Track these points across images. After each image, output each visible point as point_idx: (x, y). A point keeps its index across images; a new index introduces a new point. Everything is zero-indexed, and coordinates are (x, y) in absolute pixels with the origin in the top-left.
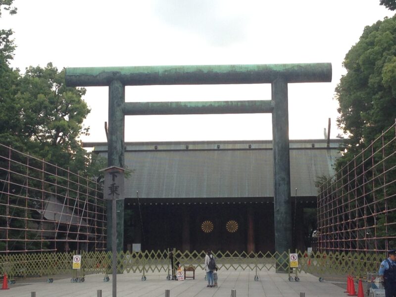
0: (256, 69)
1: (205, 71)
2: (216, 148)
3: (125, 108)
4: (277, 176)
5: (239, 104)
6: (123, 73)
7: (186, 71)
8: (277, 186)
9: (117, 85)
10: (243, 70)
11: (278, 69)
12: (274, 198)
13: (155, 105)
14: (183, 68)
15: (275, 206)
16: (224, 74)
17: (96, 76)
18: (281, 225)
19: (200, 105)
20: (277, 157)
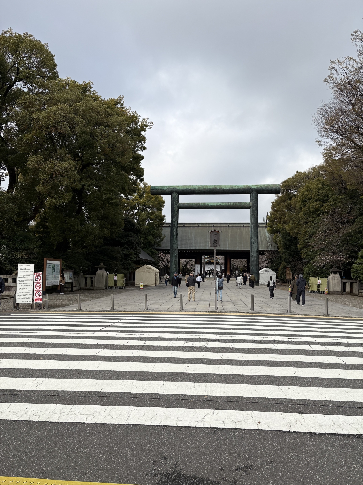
0: (243, 187)
1: (218, 188)
2: (212, 226)
3: (179, 205)
4: (253, 239)
5: (234, 204)
6: (178, 188)
7: (209, 188)
8: (252, 244)
9: (175, 194)
10: (237, 188)
11: (254, 187)
12: (251, 250)
13: (193, 204)
14: (207, 186)
15: (251, 253)
16: (228, 189)
17: (166, 190)
18: (254, 263)
19: (215, 205)
20: (252, 230)
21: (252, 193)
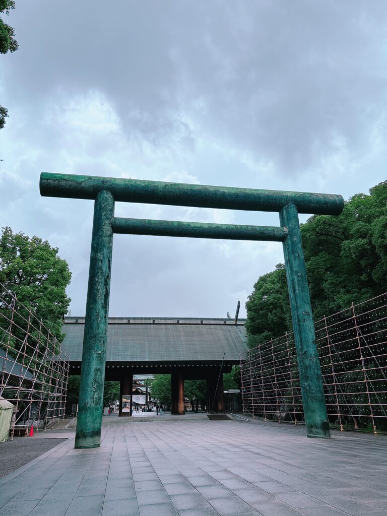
4: (300, 311)
5: (249, 227)
6: (115, 182)
13: (153, 222)
17: (81, 183)
21: (286, 206)
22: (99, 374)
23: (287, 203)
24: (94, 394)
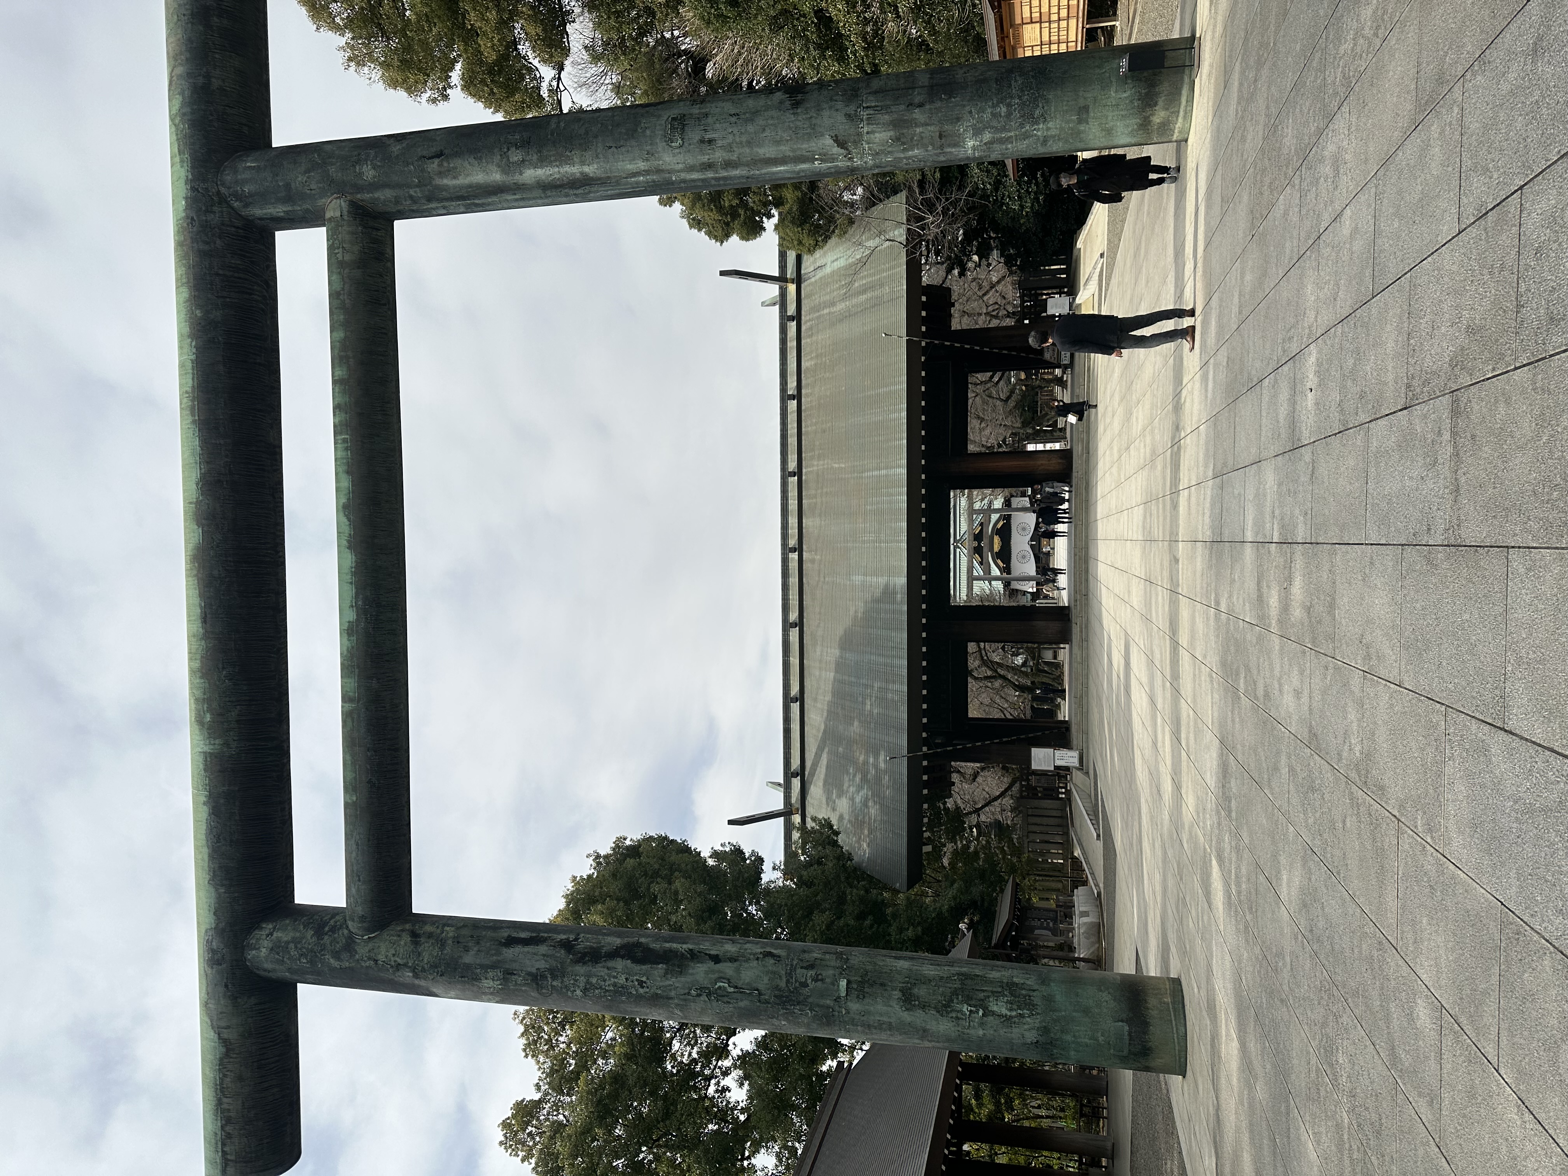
2: (796, 556)
3: (362, 919)
21: (236, 204)
22: (921, 991)
23: (223, 200)
24: (993, 1013)
